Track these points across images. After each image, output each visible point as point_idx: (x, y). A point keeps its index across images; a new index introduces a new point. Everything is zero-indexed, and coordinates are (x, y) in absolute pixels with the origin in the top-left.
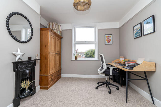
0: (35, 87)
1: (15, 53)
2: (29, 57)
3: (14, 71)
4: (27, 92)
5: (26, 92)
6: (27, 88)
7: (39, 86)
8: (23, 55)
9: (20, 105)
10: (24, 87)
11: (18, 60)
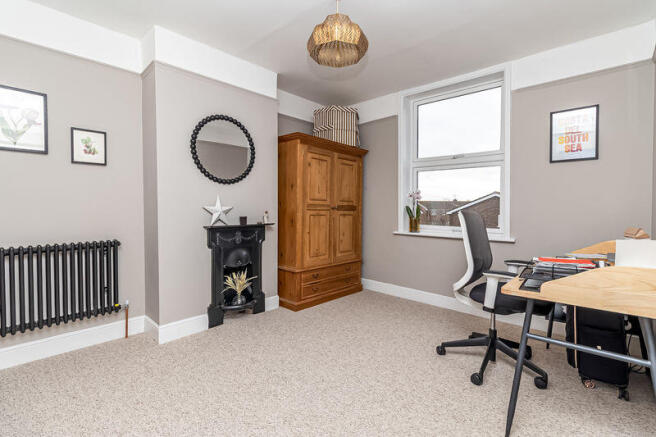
0: (263, 296)
1: (210, 208)
2: (241, 218)
3: (210, 246)
4: (239, 301)
5: (236, 300)
6: (239, 292)
7: (277, 297)
8: (226, 212)
9: (222, 323)
10: (233, 287)
11: (216, 222)
